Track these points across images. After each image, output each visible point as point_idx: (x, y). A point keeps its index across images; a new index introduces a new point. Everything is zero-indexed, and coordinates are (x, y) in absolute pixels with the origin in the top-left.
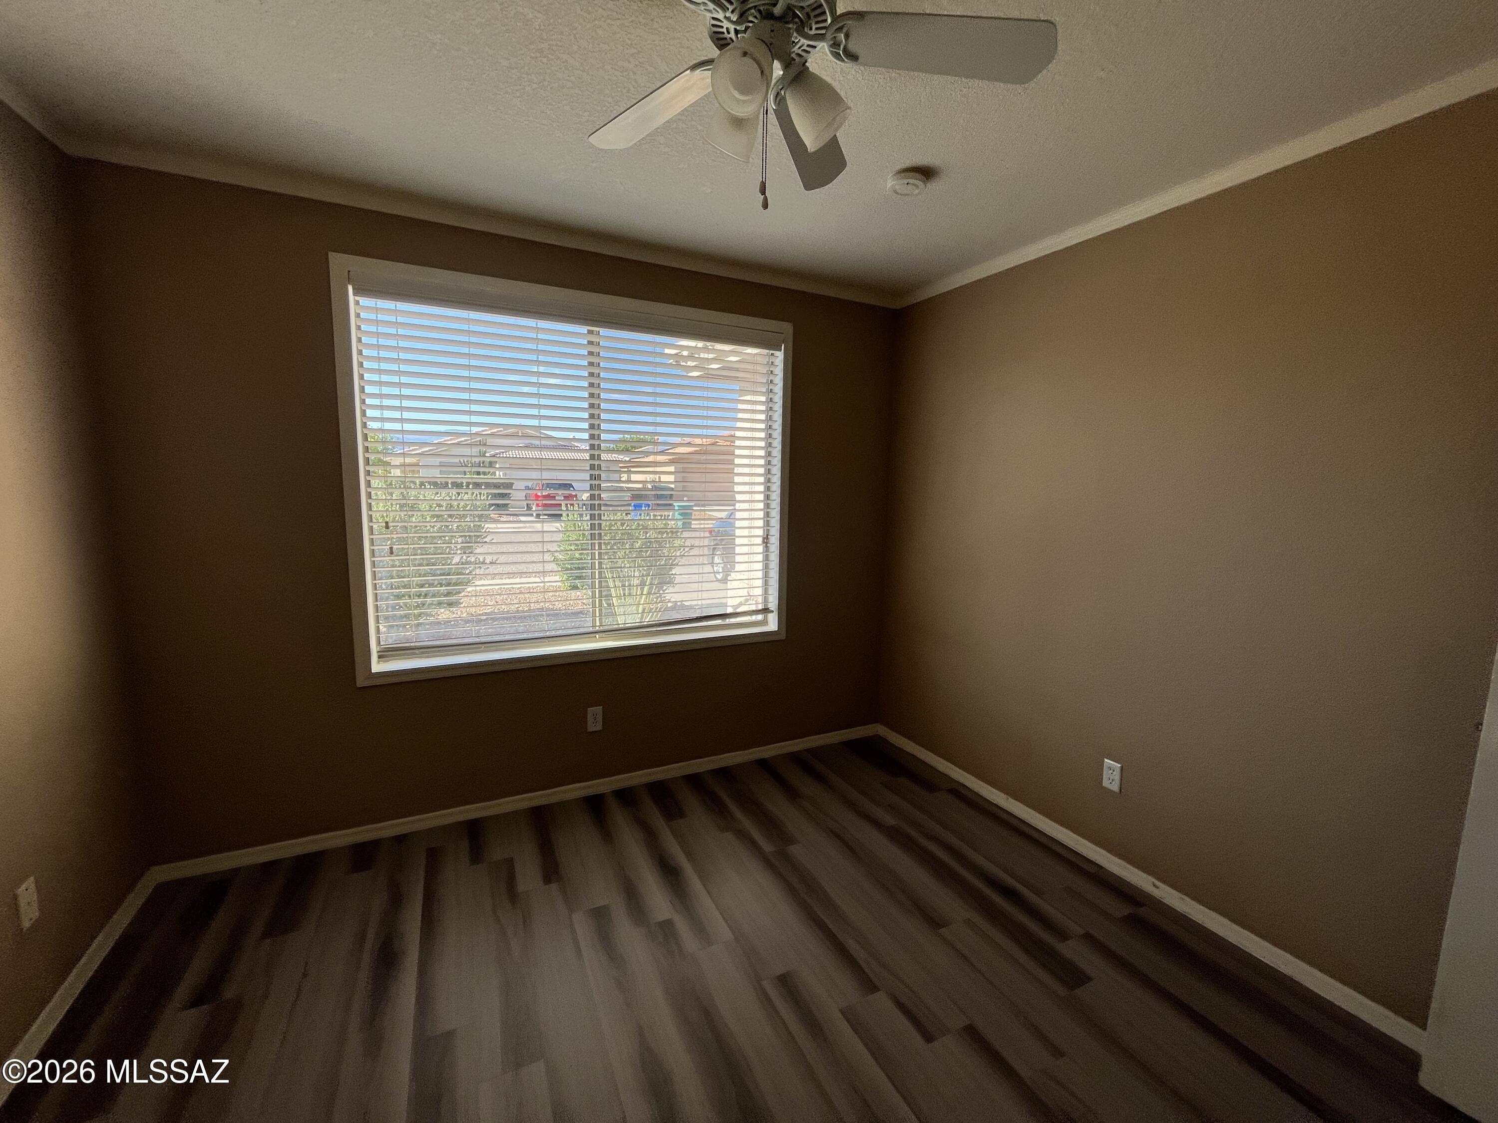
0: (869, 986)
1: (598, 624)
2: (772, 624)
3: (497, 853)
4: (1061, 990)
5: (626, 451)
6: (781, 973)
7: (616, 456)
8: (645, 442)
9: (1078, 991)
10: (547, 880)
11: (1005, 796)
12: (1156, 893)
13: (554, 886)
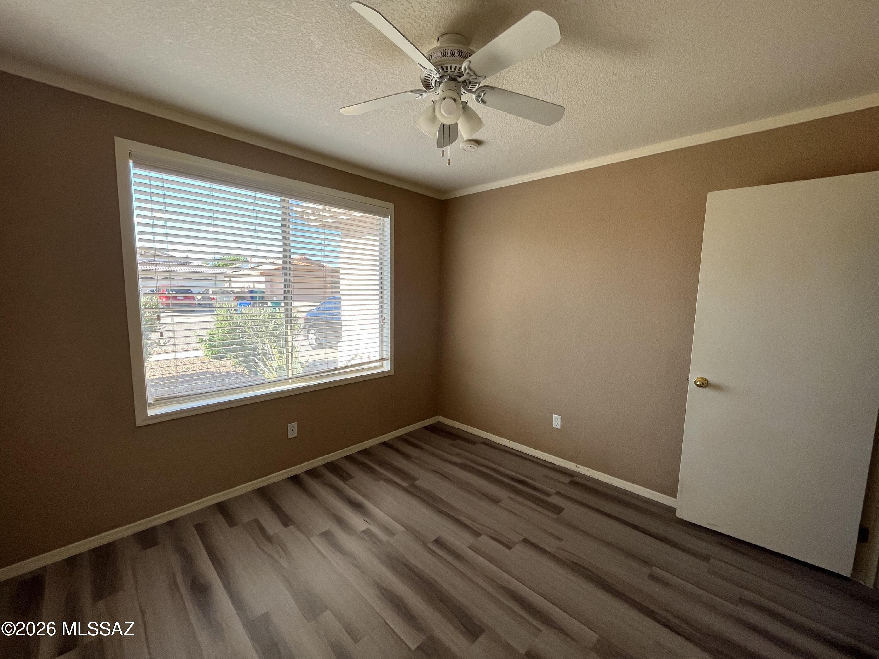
0: (477, 534)
1: (290, 373)
2: (387, 367)
3: (246, 518)
4: (555, 516)
5: (226, 266)
6: (435, 539)
7: (222, 270)
8: (239, 260)
9: (561, 515)
10: (286, 525)
11: (508, 441)
12: (578, 470)
13: (291, 527)
